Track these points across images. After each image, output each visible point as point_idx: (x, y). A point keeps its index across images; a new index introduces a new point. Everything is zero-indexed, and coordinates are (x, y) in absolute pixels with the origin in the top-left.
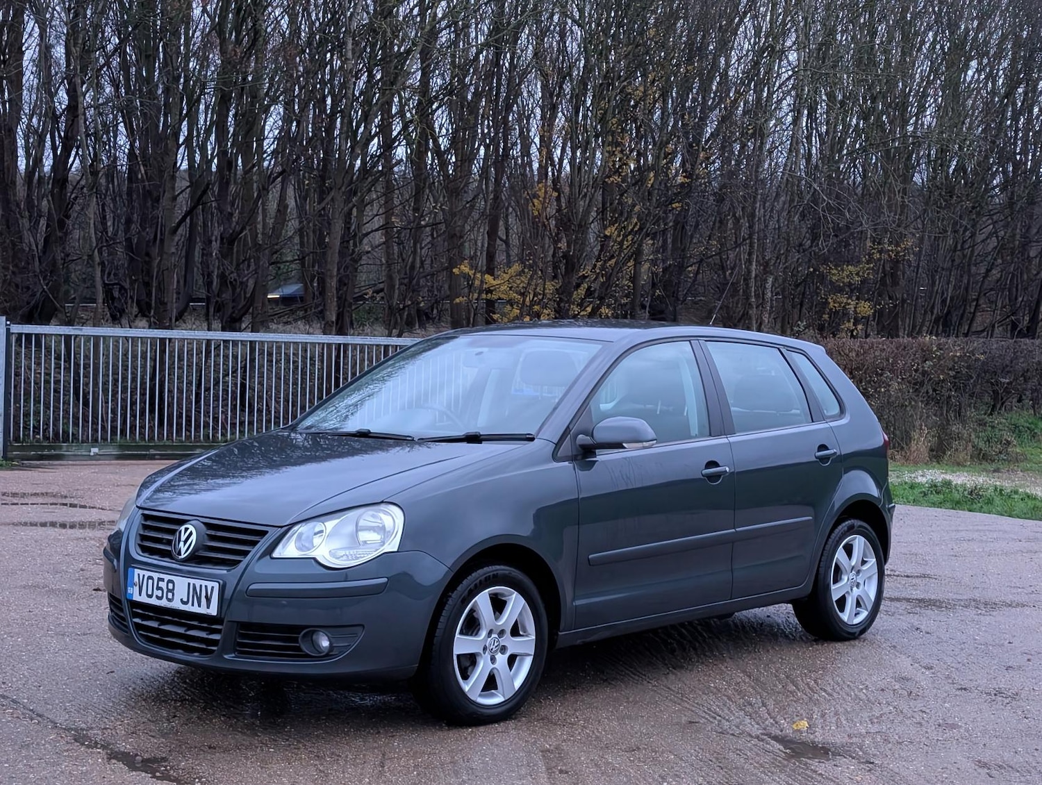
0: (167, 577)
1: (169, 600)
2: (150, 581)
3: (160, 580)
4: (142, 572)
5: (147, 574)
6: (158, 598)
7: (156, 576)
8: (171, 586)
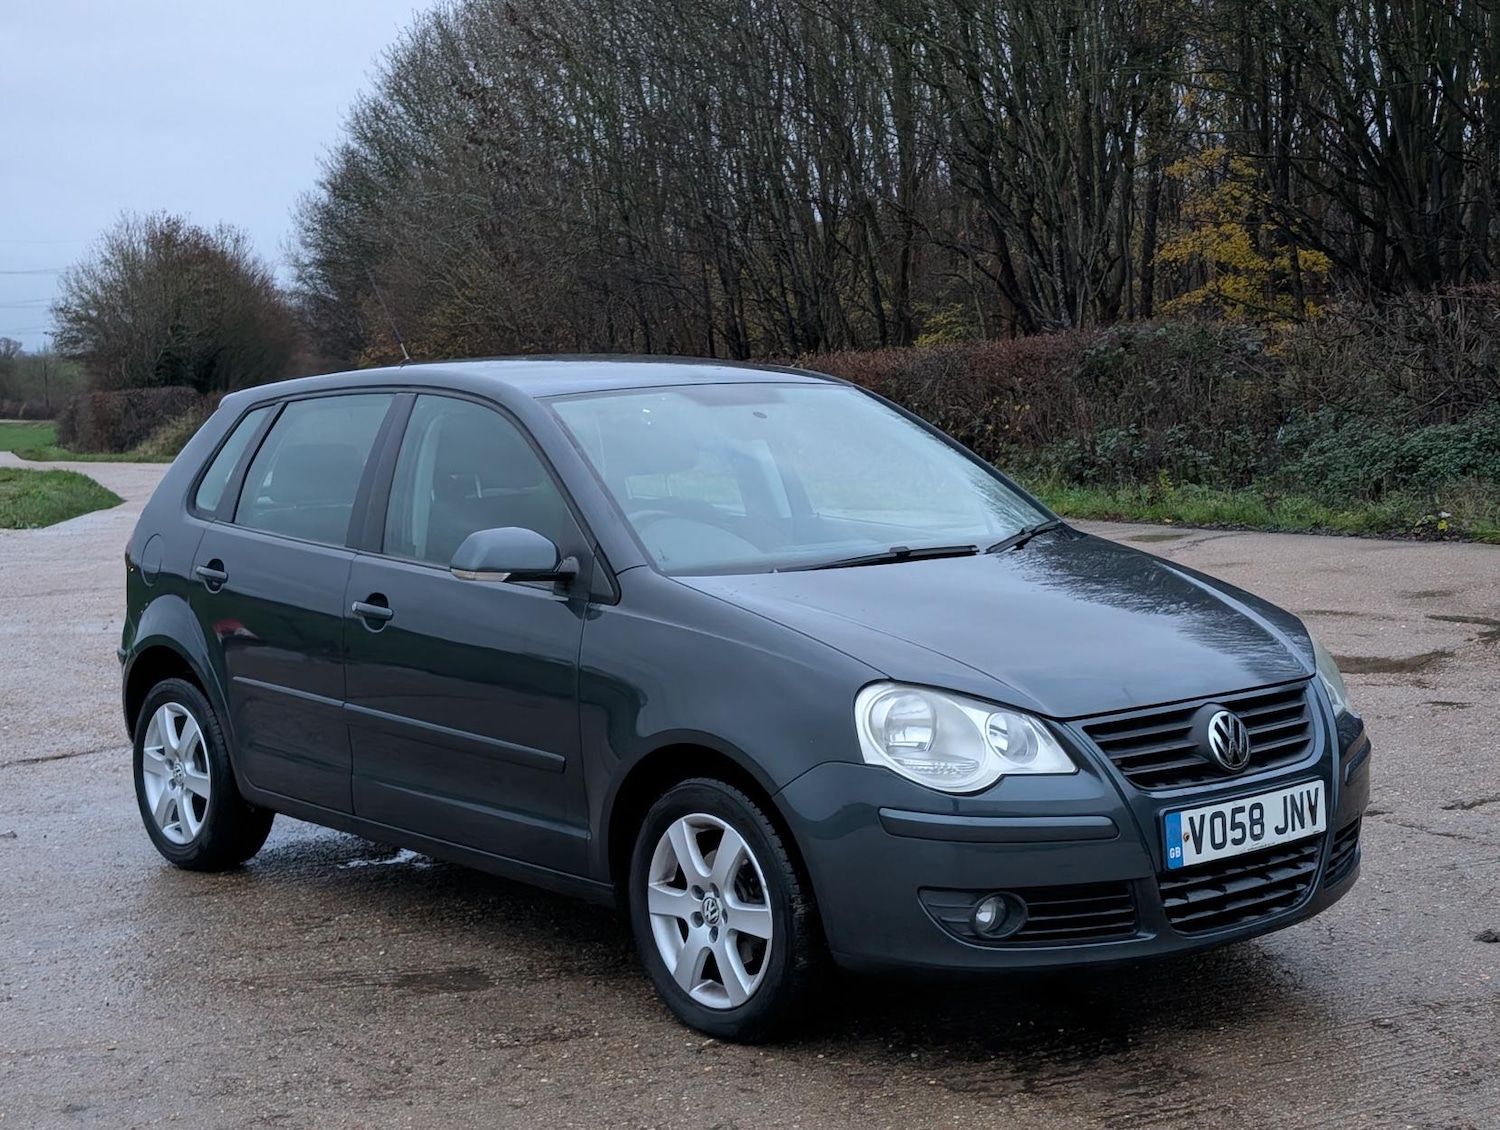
0: (1247, 803)
1: (1256, 837)
2: (1218, 822)
3: (1235, 811)
4: (1196, 814)
5: (1208, 811)
6: (1236, 842)
7: (1227, 808)
8: (1256, 814)
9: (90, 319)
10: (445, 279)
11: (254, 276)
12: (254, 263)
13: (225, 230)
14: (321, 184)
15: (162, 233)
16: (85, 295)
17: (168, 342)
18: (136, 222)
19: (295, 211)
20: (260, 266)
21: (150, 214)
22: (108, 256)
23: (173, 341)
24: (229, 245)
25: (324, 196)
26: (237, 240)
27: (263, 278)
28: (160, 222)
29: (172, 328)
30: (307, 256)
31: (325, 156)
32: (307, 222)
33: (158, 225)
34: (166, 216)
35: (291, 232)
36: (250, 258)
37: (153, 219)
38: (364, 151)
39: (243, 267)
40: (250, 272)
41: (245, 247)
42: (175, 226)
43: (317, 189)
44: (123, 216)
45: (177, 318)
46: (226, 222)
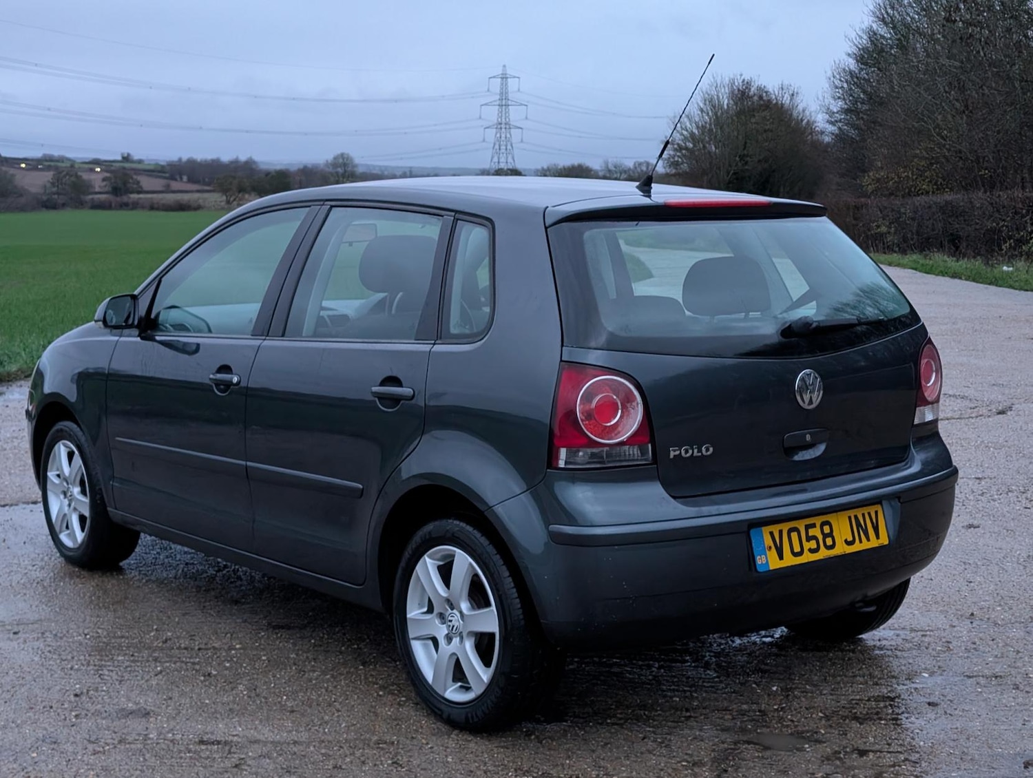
9: (686, 149)
10: (925, 122)
11: (802, 120)
12: (804, 111)
13: (785, 88)
14: (849, 55)
15: (739, 90)
16: (685, 133)
17: (737, 165)
18: (722, 82)
19: (829, 74)
20: (807, 113)
21: (732, 77)
22: (702, 105)
23: (740, 164)
24: (786, 100)
25: (852, 64)
26: (793, 95)
27: (808, 121)
28: (738, 83)
29: (740, 156)
30: (837, 106)
31: (853, 35)
32: (837, 83)
33: (736, 84)
34: (742, 78)
35: (825, 89)
36: (800, 108)
37: (733, 80)
38: (883, 31)
39: (795, 114)
40: (800, 118)
41: (798, 100)
42: (748, 84)
43: (846, 57)
44: (714, 78)
45: (744, 149)
46: (786, 83)
